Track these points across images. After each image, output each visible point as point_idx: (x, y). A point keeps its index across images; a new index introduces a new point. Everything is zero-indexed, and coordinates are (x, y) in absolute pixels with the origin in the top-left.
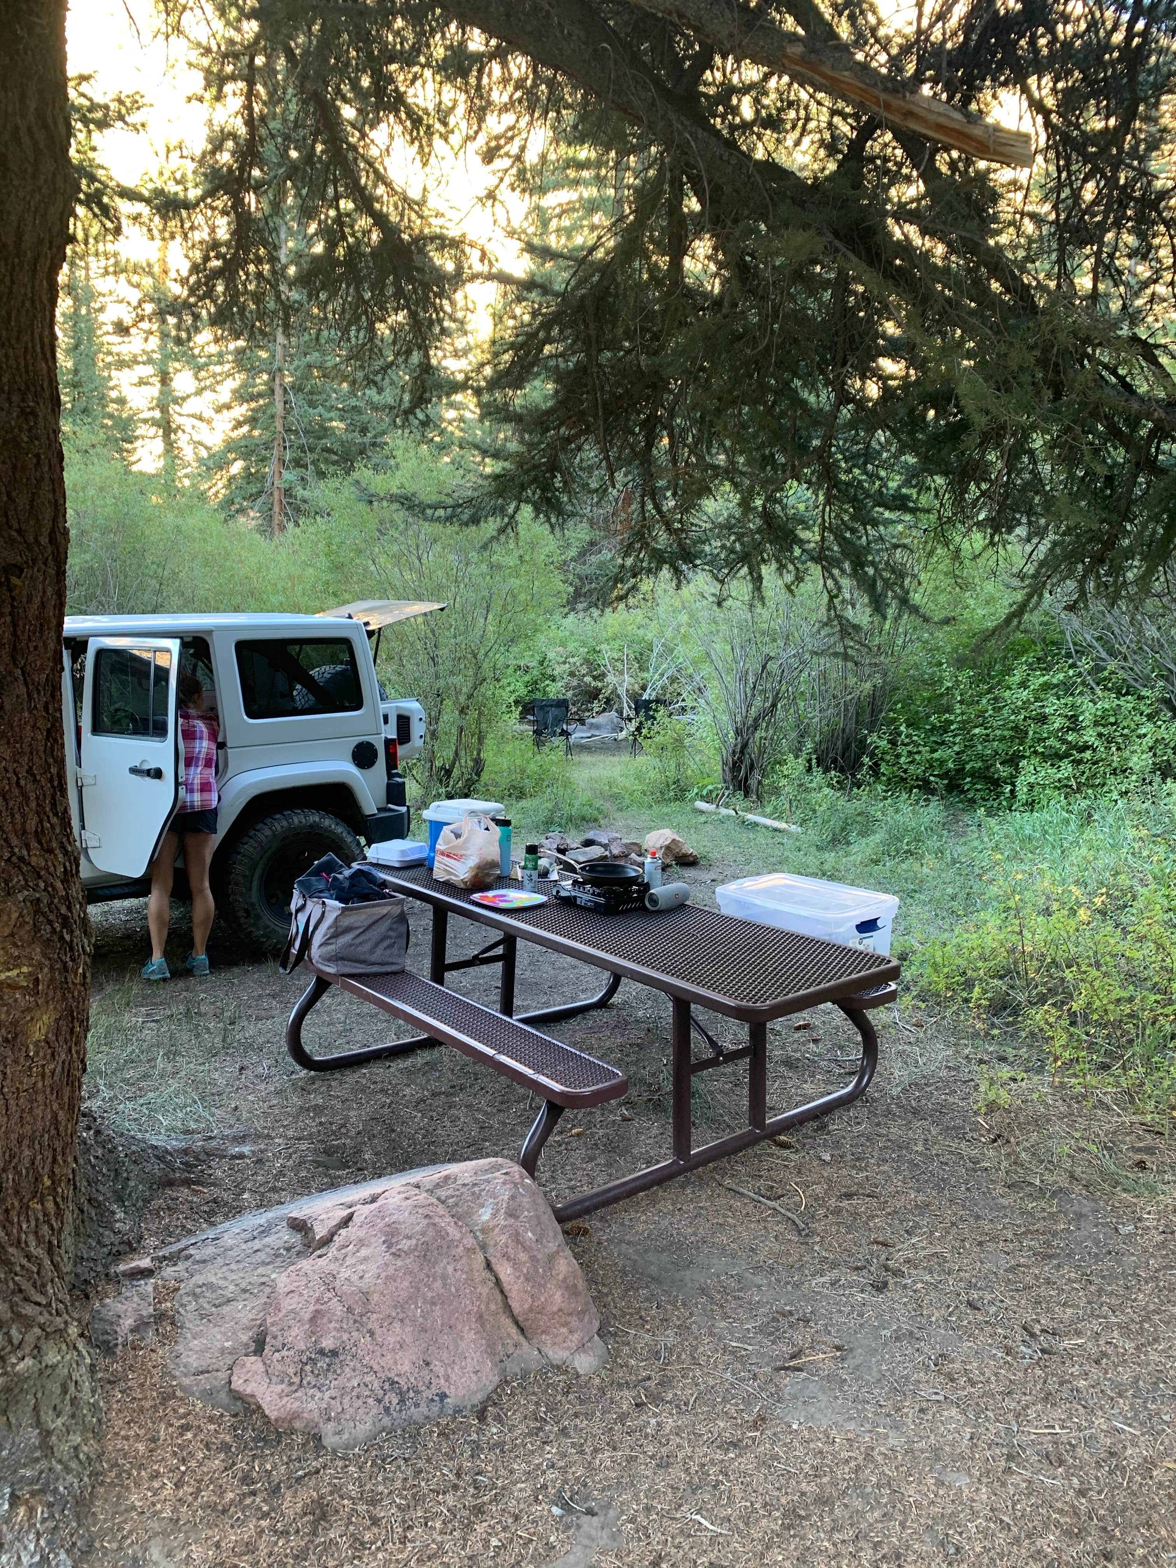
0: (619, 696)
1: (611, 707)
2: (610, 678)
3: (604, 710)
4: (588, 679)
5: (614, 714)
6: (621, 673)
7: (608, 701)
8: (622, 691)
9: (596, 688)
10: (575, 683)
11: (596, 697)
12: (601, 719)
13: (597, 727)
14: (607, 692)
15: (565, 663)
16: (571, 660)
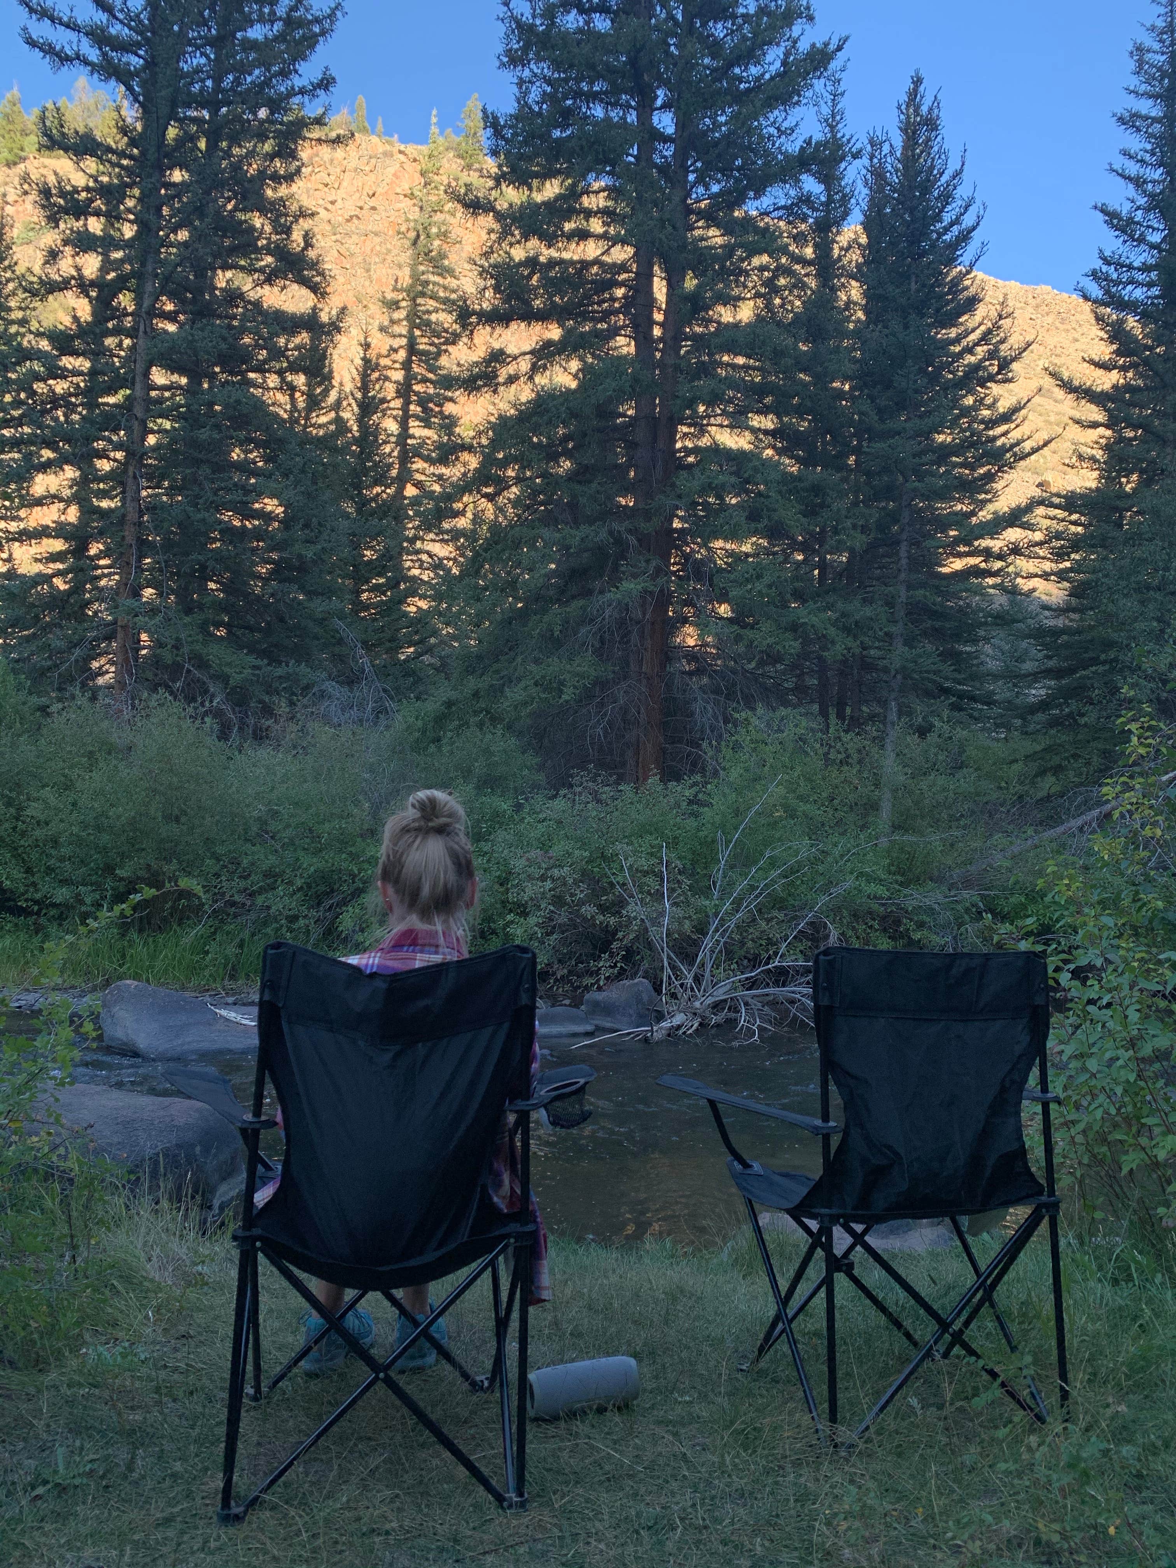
0: (650, 945)
1: (636, 965)
2: (634, 909)
3: (621, 975)
4: (588, 910)
5: (641, 983)
6: (658, 896)
7: (629, 955)
8: (659, 935)
9: (606, 929)
10: (562, 918)
11: (605, 947)
12: (614, 994)
13: (608, 1009)
14: (627, 937)
15: (543, 878)
16: (556, 872)
